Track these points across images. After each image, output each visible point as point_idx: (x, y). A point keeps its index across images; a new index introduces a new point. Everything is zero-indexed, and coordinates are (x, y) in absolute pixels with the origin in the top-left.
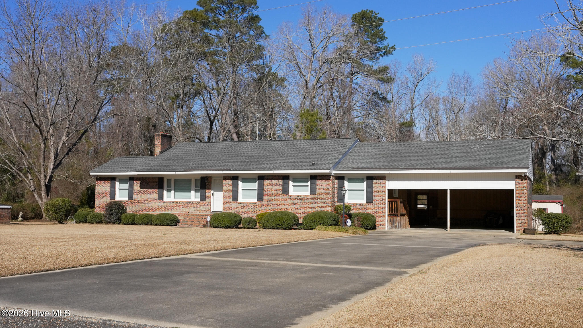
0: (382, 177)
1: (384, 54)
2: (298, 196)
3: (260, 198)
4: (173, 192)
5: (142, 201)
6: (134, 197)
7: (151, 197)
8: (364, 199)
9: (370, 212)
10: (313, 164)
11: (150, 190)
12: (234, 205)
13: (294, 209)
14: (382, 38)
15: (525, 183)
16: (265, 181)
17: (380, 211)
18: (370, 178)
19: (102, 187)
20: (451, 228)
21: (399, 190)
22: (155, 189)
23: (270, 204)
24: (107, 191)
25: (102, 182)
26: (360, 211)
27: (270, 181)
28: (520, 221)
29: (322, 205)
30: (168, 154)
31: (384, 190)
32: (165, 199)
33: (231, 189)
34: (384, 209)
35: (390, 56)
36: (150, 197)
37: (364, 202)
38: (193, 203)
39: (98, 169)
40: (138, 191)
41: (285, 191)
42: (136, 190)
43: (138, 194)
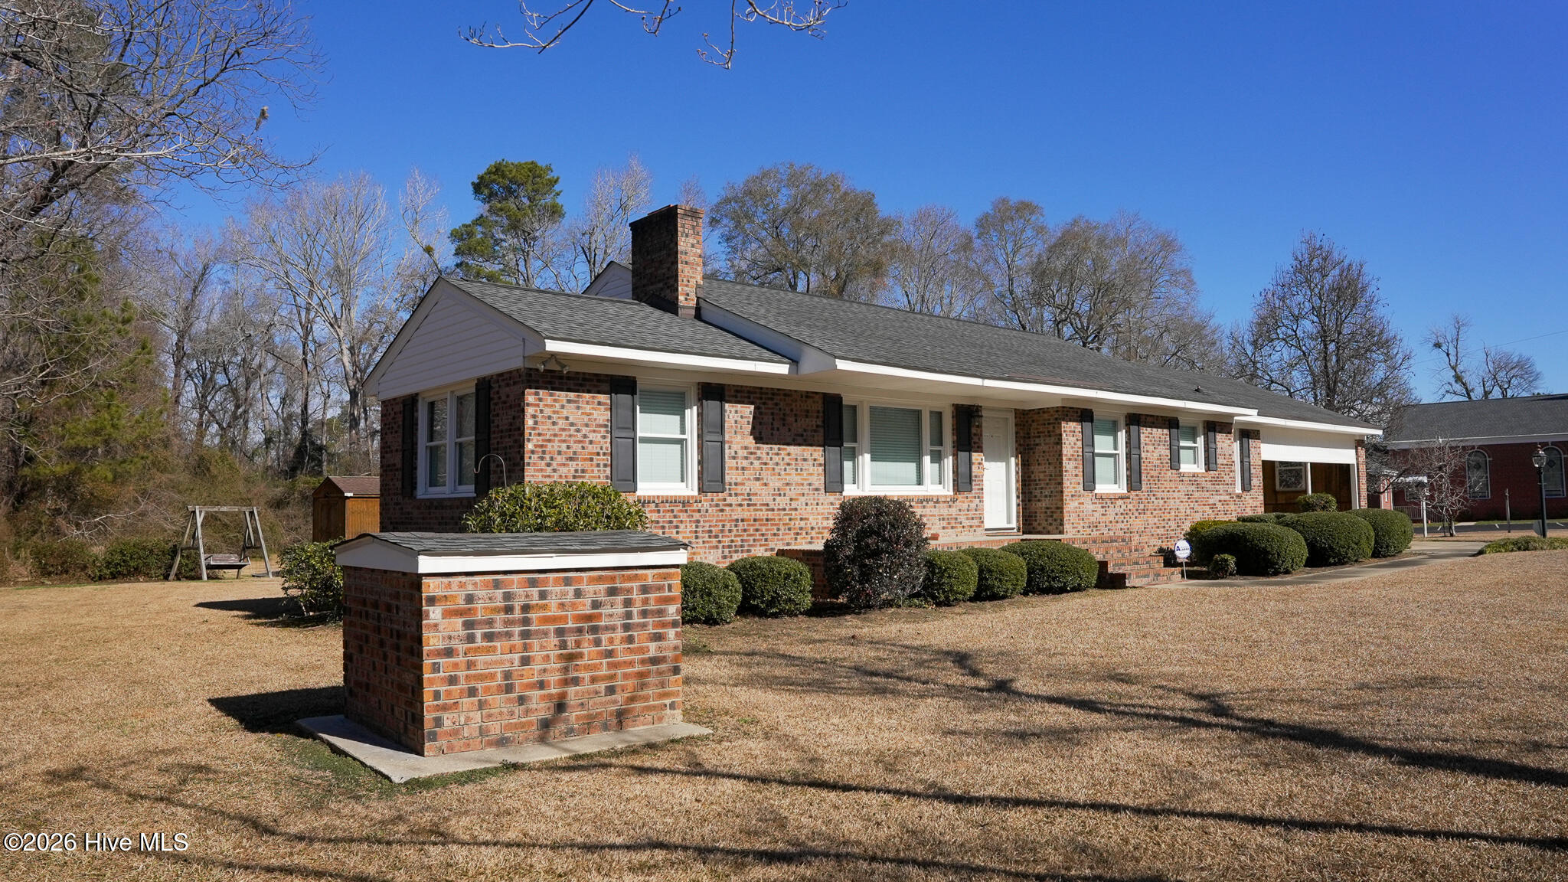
0: (1257, 434)
2: (1194, 475)
3: (1134, 480)
4: (866, 459)
5: (763, 494)
6: (727, 479)
7: (798, 479)
10: (1198, 391)
11: (792, 449)
12: (1088, 503)
13: (1188, 511)
15: (1364, 454)
16: (1141, 429)
18: (1246, 434)
19: (562, 423)
22: (811, 445)
23: (1152, 499)
24: (591, 448)
25: (562, 396)
27: (1149, 429)
29: (1226, 498)
31: (1259, 463)
32: (847, 487)
33: (1080, 452)
36: (795, 478)
38: (937, 502)
40: (742, 453)
41: (1174, 460)
42: (735, 447)
43: (745, 463)
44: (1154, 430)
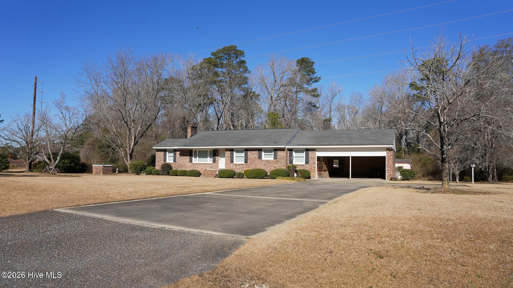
0: (314, 150)
1: (315, 81)
2: (267, 160)
3: (246, 161)
4: (198, 158)
5: (181, 163)
6: (176, 161)
8: (303, 162)
9: (307, 169)
10: (276, 142)
11: (185, 157)
12: (231, 165)
13: (265, 168)
14: (314, 73)
15: (391, 153)
16: (248, 152)
17: (313, 169)
18: (307, 150)
19: (159, 155)
20: (351, 178)
21: (323, 157)
22: (188, 156)
23: (252, 165)
24: (162, 157)
25: (159, 152)
26: (302, 168)
27: (251, 152)
28: (388, 174)
29: (281, 165)
30: (195, 137)
31: (315, 157)
32: (193, 162)
33: (230, 156)
34: (315, 167)
35: (318, 82)
36: (185, 161)
37: (304, 163)
38: (208, 164)
39: (157, 145)
41: (260, 157)
42: (177, 157)
43: (179, 159)
44: (253, 152)
